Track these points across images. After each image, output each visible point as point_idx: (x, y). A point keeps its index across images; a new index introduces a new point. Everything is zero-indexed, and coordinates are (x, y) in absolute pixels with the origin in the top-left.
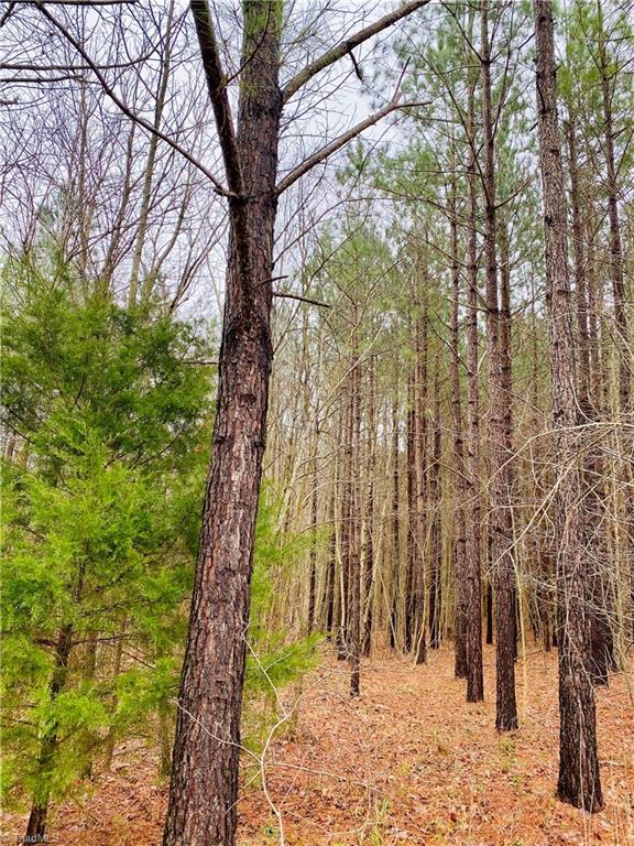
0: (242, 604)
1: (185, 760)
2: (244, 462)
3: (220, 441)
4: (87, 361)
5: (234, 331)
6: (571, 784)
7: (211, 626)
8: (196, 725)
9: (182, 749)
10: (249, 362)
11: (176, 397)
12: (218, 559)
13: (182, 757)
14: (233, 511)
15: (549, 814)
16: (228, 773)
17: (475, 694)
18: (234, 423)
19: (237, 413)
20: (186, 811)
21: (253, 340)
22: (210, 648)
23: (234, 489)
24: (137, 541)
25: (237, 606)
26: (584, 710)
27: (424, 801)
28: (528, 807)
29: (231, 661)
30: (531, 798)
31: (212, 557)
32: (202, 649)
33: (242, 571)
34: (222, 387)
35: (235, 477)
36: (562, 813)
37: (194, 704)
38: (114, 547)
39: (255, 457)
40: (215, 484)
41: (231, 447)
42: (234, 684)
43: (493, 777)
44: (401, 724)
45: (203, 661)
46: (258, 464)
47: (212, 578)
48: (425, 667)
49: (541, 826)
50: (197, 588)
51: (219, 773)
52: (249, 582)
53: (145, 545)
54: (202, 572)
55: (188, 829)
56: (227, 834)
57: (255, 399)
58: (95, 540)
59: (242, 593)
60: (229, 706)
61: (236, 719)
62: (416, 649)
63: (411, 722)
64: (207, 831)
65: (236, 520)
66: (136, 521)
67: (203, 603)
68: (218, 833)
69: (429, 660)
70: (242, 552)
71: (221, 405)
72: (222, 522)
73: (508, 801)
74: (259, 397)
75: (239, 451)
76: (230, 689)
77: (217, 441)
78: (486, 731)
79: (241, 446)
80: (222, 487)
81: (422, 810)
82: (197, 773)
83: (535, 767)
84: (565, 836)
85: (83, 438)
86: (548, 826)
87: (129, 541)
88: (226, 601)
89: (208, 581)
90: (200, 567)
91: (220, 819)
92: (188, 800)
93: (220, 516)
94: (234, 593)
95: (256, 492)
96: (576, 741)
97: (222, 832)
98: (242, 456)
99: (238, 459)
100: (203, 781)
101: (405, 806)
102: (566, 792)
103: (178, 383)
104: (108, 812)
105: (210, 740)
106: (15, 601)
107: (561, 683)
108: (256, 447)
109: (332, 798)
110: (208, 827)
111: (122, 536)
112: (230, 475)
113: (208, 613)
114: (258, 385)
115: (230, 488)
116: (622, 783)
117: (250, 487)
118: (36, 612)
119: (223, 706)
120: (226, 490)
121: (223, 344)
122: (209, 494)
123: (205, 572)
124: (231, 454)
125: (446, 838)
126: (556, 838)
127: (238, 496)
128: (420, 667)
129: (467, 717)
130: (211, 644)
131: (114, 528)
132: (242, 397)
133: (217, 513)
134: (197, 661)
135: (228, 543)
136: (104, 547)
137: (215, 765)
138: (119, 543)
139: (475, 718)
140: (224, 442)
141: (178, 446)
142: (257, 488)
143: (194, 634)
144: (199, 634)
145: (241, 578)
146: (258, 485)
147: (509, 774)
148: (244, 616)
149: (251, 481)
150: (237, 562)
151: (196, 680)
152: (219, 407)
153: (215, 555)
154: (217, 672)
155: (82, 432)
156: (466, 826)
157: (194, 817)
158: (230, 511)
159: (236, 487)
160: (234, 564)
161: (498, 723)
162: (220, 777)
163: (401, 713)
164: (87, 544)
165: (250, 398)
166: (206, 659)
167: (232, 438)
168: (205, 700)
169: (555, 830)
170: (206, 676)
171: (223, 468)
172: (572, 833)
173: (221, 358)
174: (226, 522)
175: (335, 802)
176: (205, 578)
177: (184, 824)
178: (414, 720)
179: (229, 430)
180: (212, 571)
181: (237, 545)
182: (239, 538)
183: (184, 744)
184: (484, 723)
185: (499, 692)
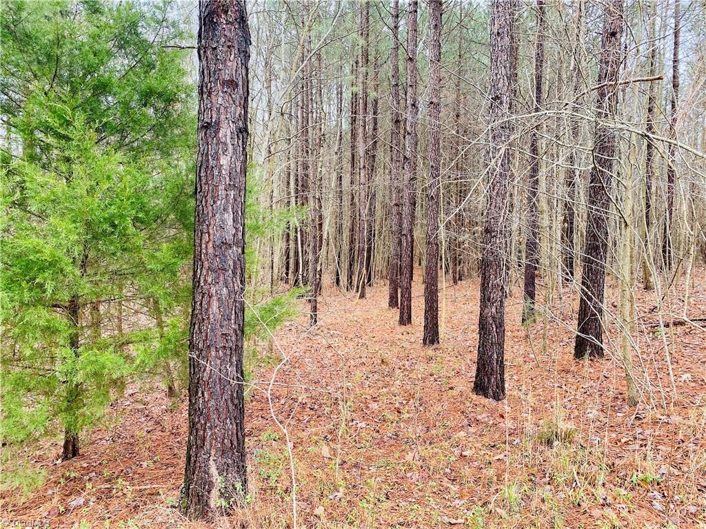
0: (239, 271)
1: (200, 394)
2: (230, 147)
3: (206, 127)
4: (58, 42)
5: (211, 14)
6: (484, 383)
7: (213, 290)
8: (207, 368)
9: (197, 387)
10: (229, 47)
11: (153, 80)
12: (214, 235)
13: (197, 393)
14: (224, 193)
15: (468, 404)
16: (236, 401)
17: (405, 319)
18: (218, 109)
19: (220, 99)
20: (205, 430)
21: (232, 24)
22: (214, 308)
23: (224, 172)
24: (136, 219)
25: (234, 273)
26: (497, 332)
27: (374, 399)
28: (452, 400)
29: (233, 317)
30: (454, 392)
31: (209, 232)
32: (207, 309)
33: (237, 244)
34: (203, 71)
35: (224, 161)
36: (477, 403)
37: (204, 353)
38: (114, 226)
39: (240, 142)
40: (204, 167)
41: (217, 132)
42: (237, 335)
43: (424, 379)
44: (351, 344)
45: (208, 318)
46: (244, 149)
47: (211, 251)
48: (365, 301)
49: (463, 412)
50: (197, 260)
51: (229, 402)
52: (243, 253)
53: (142, 222)
54: (201, 246)
55: (207, 443)
56: (239, 444)
57: (237, 85)
58: (96, 221)
59: (238, 262)
60: (233, 352)
61: (240, 361)
62: (358, 287)
63: (358, 343)
64: (223, 443)
65: (228, 201)
66: (132, 203)
67: (204, 272)
68: (232, 444)
69: (367, 295)
70: (236, 228)
71: (204, 91)
72: (214, 202)
73: (436, 395)
74: (240, 83)
75: (225, 136)
76: (233, 339)
77: (203, 127)
78: (414, 346)
79: (226, 131)
80: (212, 170)
81: (374, 406)
82: (212, 403)
83: (453, 370)
84: (479, 417)
85: (69, 123)
86: (467, 411)
87: (129, 220)
88: (225, 270)
89: (207, 254)
90: (198, 241)
91: (232, 433)
92: (206, 424)
93: (213, 197)
94: (231, 263)
95: (243, 175)
96: (490, 353)
97: (235, 443)
98: (228, 141)
99: (225, 144)
100: (217, 409)
101: (362, 405)
102: (480, 388)
103: (151, 66)
104: (129, 428)
105: (220, 379)
106: (27, 278)
107: (481, 314)
108: (241, 132)
109: (306, 403)
110: (223, 440)
111: (122, 216)
112: (218, 159)
113: (210, 280)
114: (239, 72)
115: (220, 172)
116: (515, 377)
117: (238, 170)
118: (49, 287)
119: (228, 352)
120: (216, 172)
121: (201, 28)
122: (200, 177)
123: (204, 246)
124: (219, 140)
125: (394, 425)
126: (473, 420)
127: (228, 179)
128: (361, 300)
129: (400, 336)
130: (215, 304)
131: (113, 210)
132: (224, 83)
133: (210, 195)
134: (203, 319)
135: (223, 221)
136: (106, 226)
137: (226, 397)
138: (120, 223)
139: (405, 337)
140: (209, 128)
141: (159, 129)
142: (244, 171)
143: (199, 297)
144: (203, 297)
145: (236, 250)
146: (245, 168)
147: (435, 376)
148: (241, 281)
149: (238, 164)
150: (232, 237)
151: (204, 334)
152: (201, 93)
153: (211, 231)
154: (221, 326)
155: (68, 118)
156: (408, 415)
157: (212, 435)
158: (222, 193)
159: (225, 170)
160: (229, 238)
161: (425, 340)
162: (230, 405)
163: (350, 336)
164: (88, 224)
165: (232, 84)
166: (211, 316)
167: (218, 123)
168: (213, 349)
169: (472, 414)
170: (212, 330)
171: (212, 152)
172: (484, 415)
173: (200, 41)
174: (219, 203)
175: (309, 406)
176: (204, 251)
177: (204, 440)
178: (360, 341)
179: (214, 116)
180: (210, 245)
181: (230, 222)
182: (232, 215)
183: (198, 383)
184: (413, 340)
185: (426, 318)
